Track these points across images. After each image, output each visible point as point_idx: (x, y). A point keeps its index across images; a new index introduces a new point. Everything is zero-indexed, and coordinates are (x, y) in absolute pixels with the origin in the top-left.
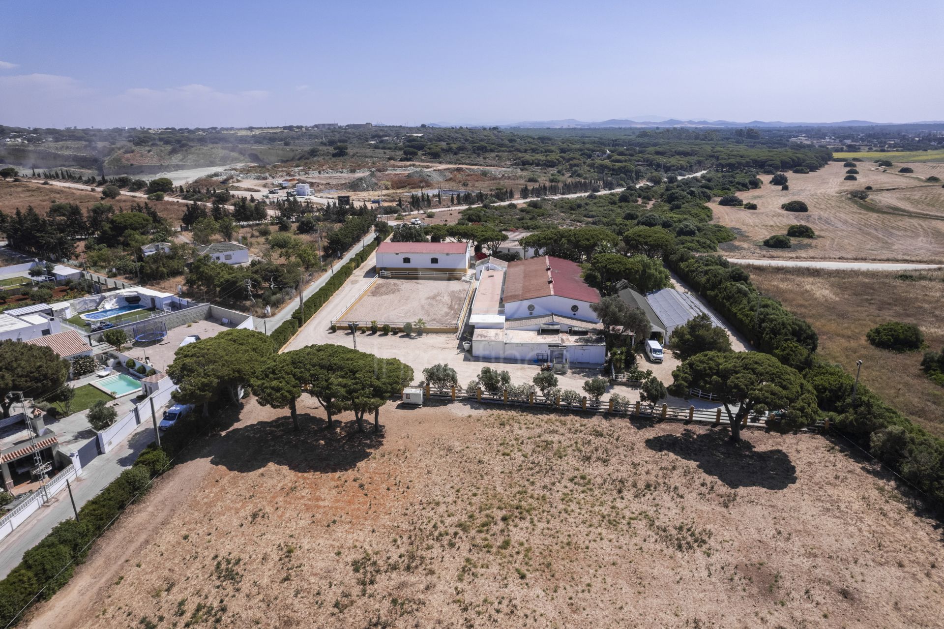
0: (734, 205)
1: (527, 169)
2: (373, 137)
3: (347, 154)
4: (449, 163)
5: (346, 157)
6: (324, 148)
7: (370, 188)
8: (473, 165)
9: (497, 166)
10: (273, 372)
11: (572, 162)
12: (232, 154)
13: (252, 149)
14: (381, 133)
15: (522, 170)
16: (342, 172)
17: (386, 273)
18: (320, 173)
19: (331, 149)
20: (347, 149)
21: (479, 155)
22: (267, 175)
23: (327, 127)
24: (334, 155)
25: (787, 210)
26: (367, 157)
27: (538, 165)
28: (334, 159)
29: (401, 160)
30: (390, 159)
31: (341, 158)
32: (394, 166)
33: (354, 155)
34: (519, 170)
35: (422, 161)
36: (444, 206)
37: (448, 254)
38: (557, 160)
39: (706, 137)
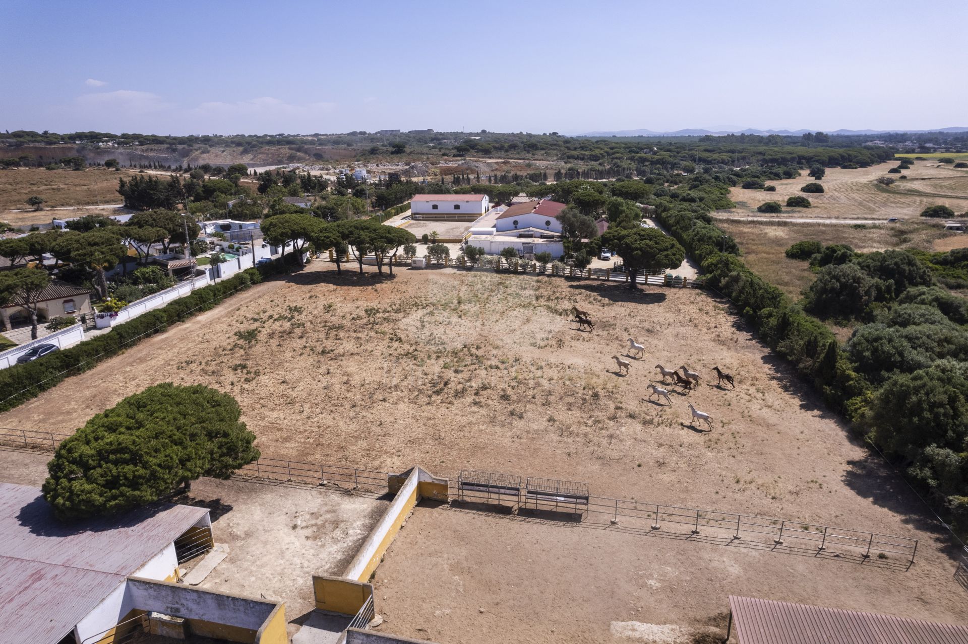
0: (755, 188)
1: (570, 162)
2: (432, 140)
3: (404, 152)
4: (499, 158)
5: (403, 154)
6: (385, 148)
7: (420, 175)
8: (520, 159)
9: (543, 160)
10: (326, 230)
11: (614, 156)
12: (298, 154)
13: (316, 149)
14: (441, 137)
15: (566, 163)
16: (398, 165)
17: (420, 217)
18: (377, 165)
19: (391, 149)
20: (404, 147)
21: (528, 152)
22: (330, 166)
23: (390, 133)
24: (392, 153)
26: (423, 154)
27: (582, 159)
28: (392, 156)
29: (454, 156)
30: (444, 155)
31: (399, 155)
32: (446, 160)
33: (411, 153)
34: (563, 163)
35: (474, 157)
37: (468, 202)
38: (601, 154)
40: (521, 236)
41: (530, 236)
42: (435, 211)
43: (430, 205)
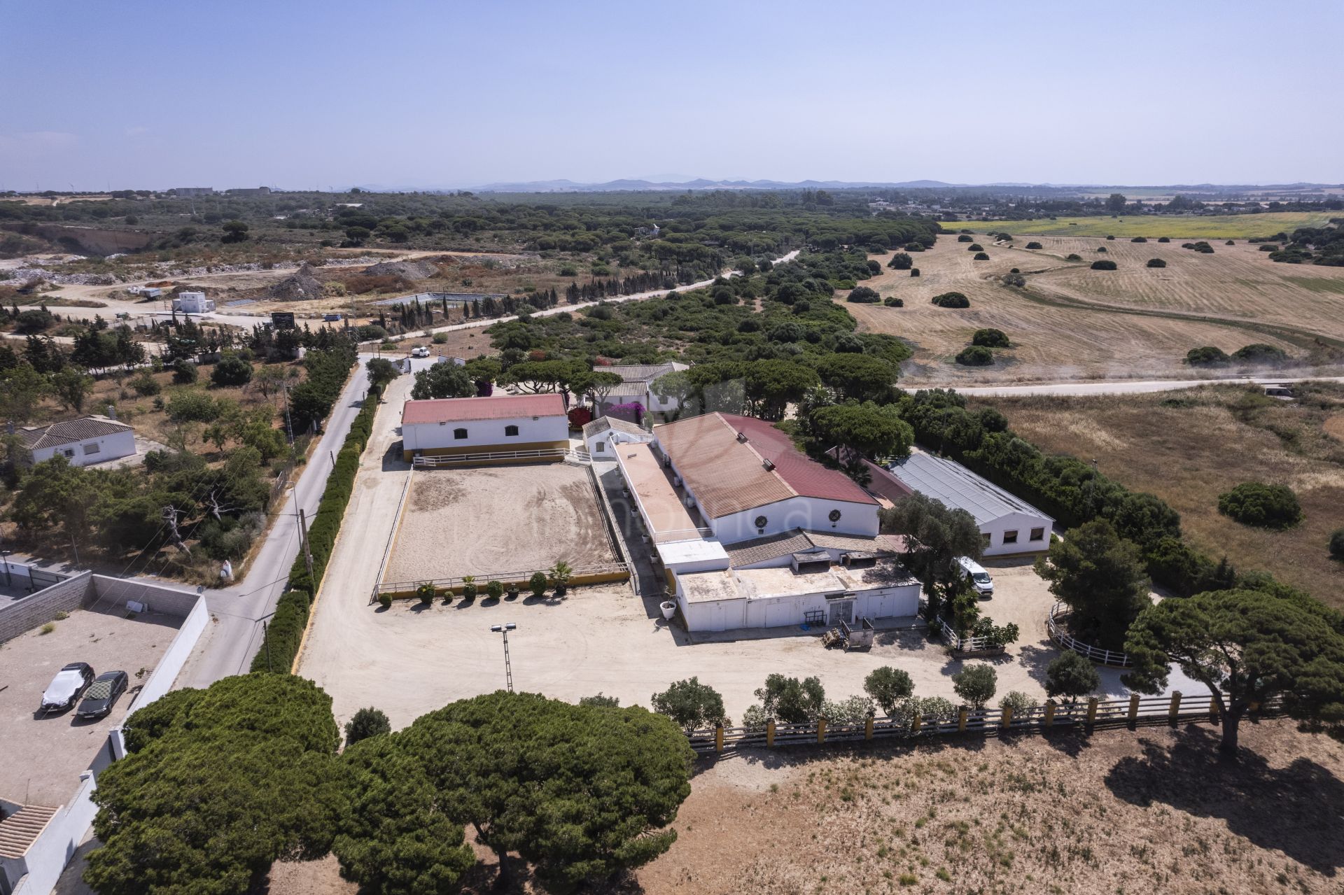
0: (870, 301)
1: (550, 256)
2: (281, 210)
3: (247, 238)
4: (425, 248)
5: (246, 243)
6: (205, 228)
7: (311, 295)
8: (463, 251)
9: (502, 252)
11: (617, 244)
12: (25, 237)
13: (64, 230)
14: (293, 203)
15: (543, 257)
16: (249, 269)
17: (426, 460)
18: (209, 270)
19: (218, 230)
20: (246, 229)
21: (466, 236)
22: (111, 275)
23: (193, 193)
24: (225, 240)
25: (942, 305)
26: (283, 242)
27: (563, 249)
28: (225, 247)
29: (343, 246)
30: (325, 244)
31: (239, 244)
32: (336, 256)
33: (260, 239)
34: (538, 257)
35: (379, 246)
36: (454, 323)
37: (535, 418)
38: (592, 240)
39: (767, 204)
40: (804, 568)
41: (822, 566)
42: (461, 443)
43: (450, 429)
